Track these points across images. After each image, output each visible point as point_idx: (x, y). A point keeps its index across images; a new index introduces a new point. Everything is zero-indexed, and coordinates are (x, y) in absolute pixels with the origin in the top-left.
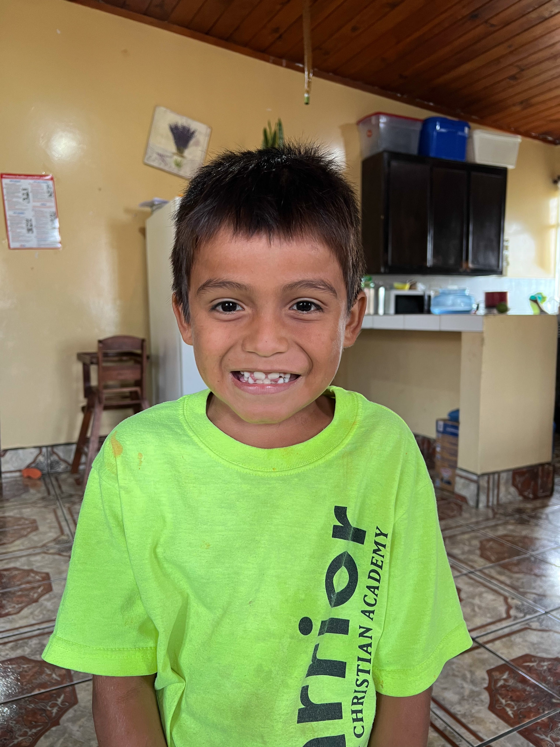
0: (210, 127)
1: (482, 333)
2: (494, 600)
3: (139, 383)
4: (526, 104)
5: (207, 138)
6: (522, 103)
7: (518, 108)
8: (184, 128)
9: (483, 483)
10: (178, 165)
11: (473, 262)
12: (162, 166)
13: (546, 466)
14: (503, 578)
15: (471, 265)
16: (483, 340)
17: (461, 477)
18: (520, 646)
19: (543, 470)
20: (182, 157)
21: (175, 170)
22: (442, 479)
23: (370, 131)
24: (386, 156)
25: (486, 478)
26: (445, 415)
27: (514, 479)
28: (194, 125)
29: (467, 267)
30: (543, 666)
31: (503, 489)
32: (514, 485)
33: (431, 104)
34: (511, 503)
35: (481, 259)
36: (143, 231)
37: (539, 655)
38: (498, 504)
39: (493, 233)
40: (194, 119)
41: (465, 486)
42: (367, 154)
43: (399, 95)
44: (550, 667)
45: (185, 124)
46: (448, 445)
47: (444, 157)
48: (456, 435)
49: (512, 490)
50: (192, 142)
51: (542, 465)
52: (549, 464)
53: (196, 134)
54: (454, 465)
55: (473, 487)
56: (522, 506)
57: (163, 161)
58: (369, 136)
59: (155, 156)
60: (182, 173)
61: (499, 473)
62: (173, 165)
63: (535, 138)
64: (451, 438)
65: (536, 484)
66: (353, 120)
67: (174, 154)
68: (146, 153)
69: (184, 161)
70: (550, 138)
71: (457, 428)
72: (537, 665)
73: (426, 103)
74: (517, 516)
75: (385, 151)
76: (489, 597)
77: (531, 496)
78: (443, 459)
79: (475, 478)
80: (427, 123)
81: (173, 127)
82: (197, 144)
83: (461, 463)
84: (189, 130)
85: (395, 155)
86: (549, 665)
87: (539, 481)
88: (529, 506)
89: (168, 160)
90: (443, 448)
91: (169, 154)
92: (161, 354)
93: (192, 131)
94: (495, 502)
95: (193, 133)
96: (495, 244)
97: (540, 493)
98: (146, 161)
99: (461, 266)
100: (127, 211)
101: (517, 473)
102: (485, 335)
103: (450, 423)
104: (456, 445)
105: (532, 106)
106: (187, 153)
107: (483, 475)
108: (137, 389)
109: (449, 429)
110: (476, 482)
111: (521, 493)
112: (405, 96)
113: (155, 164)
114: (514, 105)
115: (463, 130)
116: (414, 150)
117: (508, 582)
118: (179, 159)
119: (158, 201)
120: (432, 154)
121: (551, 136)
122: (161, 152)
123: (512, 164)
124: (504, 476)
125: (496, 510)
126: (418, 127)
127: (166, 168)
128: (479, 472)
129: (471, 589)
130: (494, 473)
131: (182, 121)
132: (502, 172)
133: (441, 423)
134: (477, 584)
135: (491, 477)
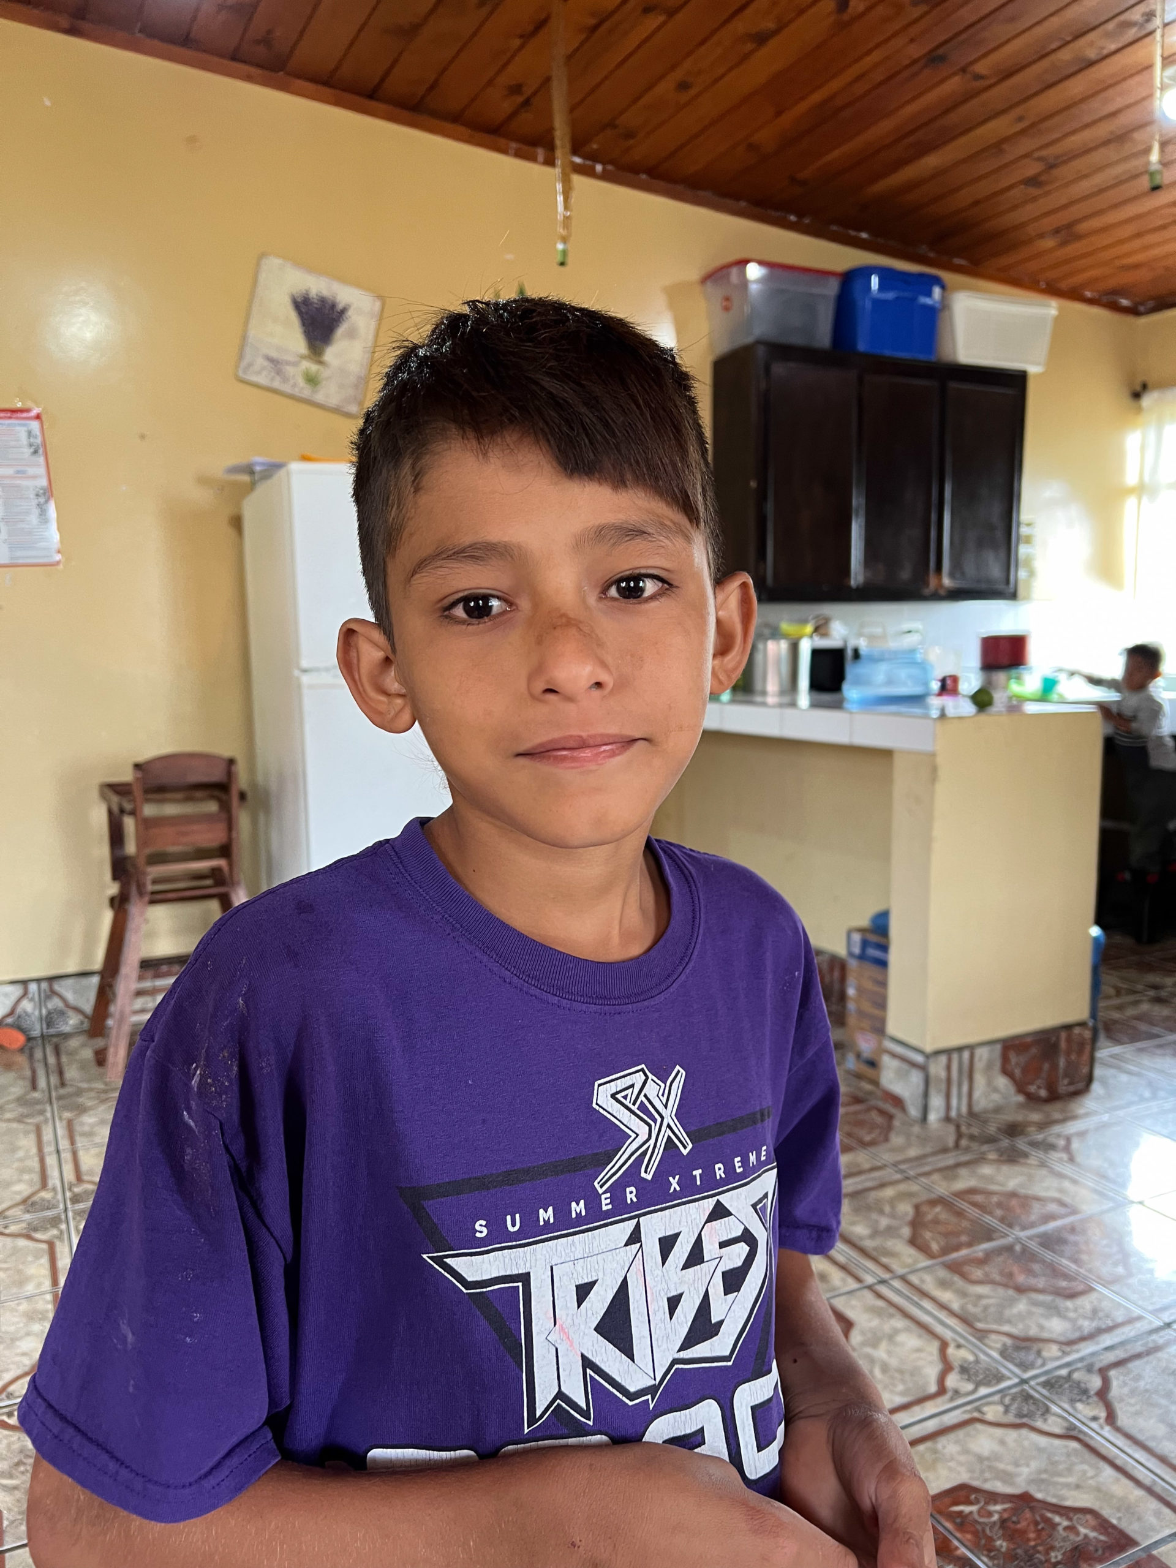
0: (381, 298)
1: (933, 755)
2: (919, 1350)
3: (225, 851)
4: (1068, 233)
5: (373, 324)
6: (1057, 231)
7: (1049, 243)
8: (323, 300)
9: (937, 1069)
10: (312, 380)
11: (952, 575)
12: (277, 384)
13: (1077, 1031)
14: (946, 1296)
15: (947, 581)
16: (934, 770)
17: (894, 1055)
18: (952, 1464)
19: (1069, 1040)
20: (321, 363)
21: (306, 391)
22: (858, 1056)
23: (727, 299)
24: (761, 351)
25: (943, 1059)
26: (864, 922)
27: (1005, 1059)
28: (344, 295)
29: (940, 585)
30: (990, 1514)
31: (980, 1080)
32: (1006, 1072)
33: (864, 235)
34: (998, 1110)
35: (970, 569)
36: (237, 523)
37: (988, 1486)
38: (971, 1114)
39: (996, 510)
40: (344, 280)
41: (902, 1075)
42: (724, 347)
43: (793, 218)
44: (1005, 1516)
45: (325, 293)
46: (869, 985)
47: (887, 353)
48: (883, 964)
49: (1002, 1082)
50: (341, 331)
51: (1068, 1027)
52: (1082, 1024)
53: (350, 313)
54: (879, 1029)
55: (916, 1077)
56: (1019, 1117)
57: (279, 372)
58: (727, 309)
59: (260, 362)
60: (320, 397)
61: (971, 1048)
62: (301, 382)
63: (1091, 302)
64: (872, 971)
65: (1054, 1067)
66: (694, 274)
67: (303, 357)
68: (241, 356)
69: (325, 373)
70: (1125, 302)
71: (885, 948)
72: (979, 1512)
73: (852, 233)
74: (1005, 1143)
75: (758, 342)
76: (910, 1341)
77: (1043, 1093)
78: (861, 1014)
79: (919, 1059)
80: (851, 279)
81: (299, 300)
82: (352, 334)
83: (893, 1027)
84: (333, 306)
85: (780, 351)
86: (1005, 1510)
87: (1062, 1062)
88: (1036, 1117)
89: (290, 370)
90: (860, 990)
91: (291, 358)
92: (273, 787)
93: (340, 307)
94: (964, 1109)
95: (343, 311)
96: (999, 534)
97: (1063, 1087)
98: (241, 374)
99: (926, 583)
100: (203, 481)
101: (1010, 1046)
102: (940, 760)
103: (873, 938)
104: (883, 984)
105: (1079, 237)
106: (331, 353)
107: (938, 1053)
108: (221, 863)
109: (872, 952)
110: (923, 1068)
111: (1021, 1088)
112: (807, 221)
113: (262, 380)
114: (1041, 236)
115: (929, 294)
116: (823, 337)
117: (955, 1306)
118: (314, 368)
119: (262, 464)
120: (862, 346)
121: (1126, 298)
122: (274, 354)
123: (1038, 364)
124: (982, 1054)
125: (964, 1129)
126: (832, 288)
127: (286, 388)
128: (929, 1048)
129: (875, 1323)
130: (960, 1049)
131: (317, 286)
132: (1016, 381)
133: (857, 937)
134: (892, 1310)
135: (955, 1056)
